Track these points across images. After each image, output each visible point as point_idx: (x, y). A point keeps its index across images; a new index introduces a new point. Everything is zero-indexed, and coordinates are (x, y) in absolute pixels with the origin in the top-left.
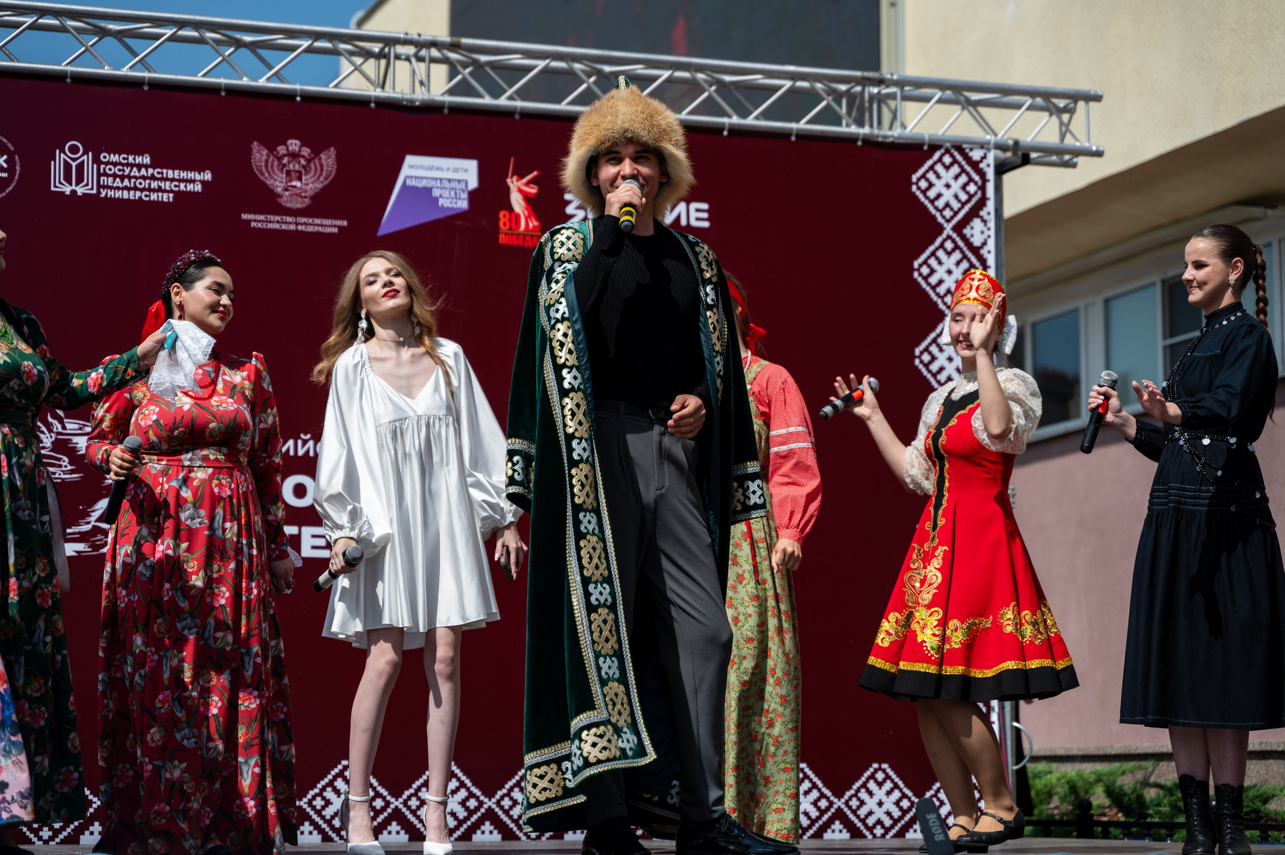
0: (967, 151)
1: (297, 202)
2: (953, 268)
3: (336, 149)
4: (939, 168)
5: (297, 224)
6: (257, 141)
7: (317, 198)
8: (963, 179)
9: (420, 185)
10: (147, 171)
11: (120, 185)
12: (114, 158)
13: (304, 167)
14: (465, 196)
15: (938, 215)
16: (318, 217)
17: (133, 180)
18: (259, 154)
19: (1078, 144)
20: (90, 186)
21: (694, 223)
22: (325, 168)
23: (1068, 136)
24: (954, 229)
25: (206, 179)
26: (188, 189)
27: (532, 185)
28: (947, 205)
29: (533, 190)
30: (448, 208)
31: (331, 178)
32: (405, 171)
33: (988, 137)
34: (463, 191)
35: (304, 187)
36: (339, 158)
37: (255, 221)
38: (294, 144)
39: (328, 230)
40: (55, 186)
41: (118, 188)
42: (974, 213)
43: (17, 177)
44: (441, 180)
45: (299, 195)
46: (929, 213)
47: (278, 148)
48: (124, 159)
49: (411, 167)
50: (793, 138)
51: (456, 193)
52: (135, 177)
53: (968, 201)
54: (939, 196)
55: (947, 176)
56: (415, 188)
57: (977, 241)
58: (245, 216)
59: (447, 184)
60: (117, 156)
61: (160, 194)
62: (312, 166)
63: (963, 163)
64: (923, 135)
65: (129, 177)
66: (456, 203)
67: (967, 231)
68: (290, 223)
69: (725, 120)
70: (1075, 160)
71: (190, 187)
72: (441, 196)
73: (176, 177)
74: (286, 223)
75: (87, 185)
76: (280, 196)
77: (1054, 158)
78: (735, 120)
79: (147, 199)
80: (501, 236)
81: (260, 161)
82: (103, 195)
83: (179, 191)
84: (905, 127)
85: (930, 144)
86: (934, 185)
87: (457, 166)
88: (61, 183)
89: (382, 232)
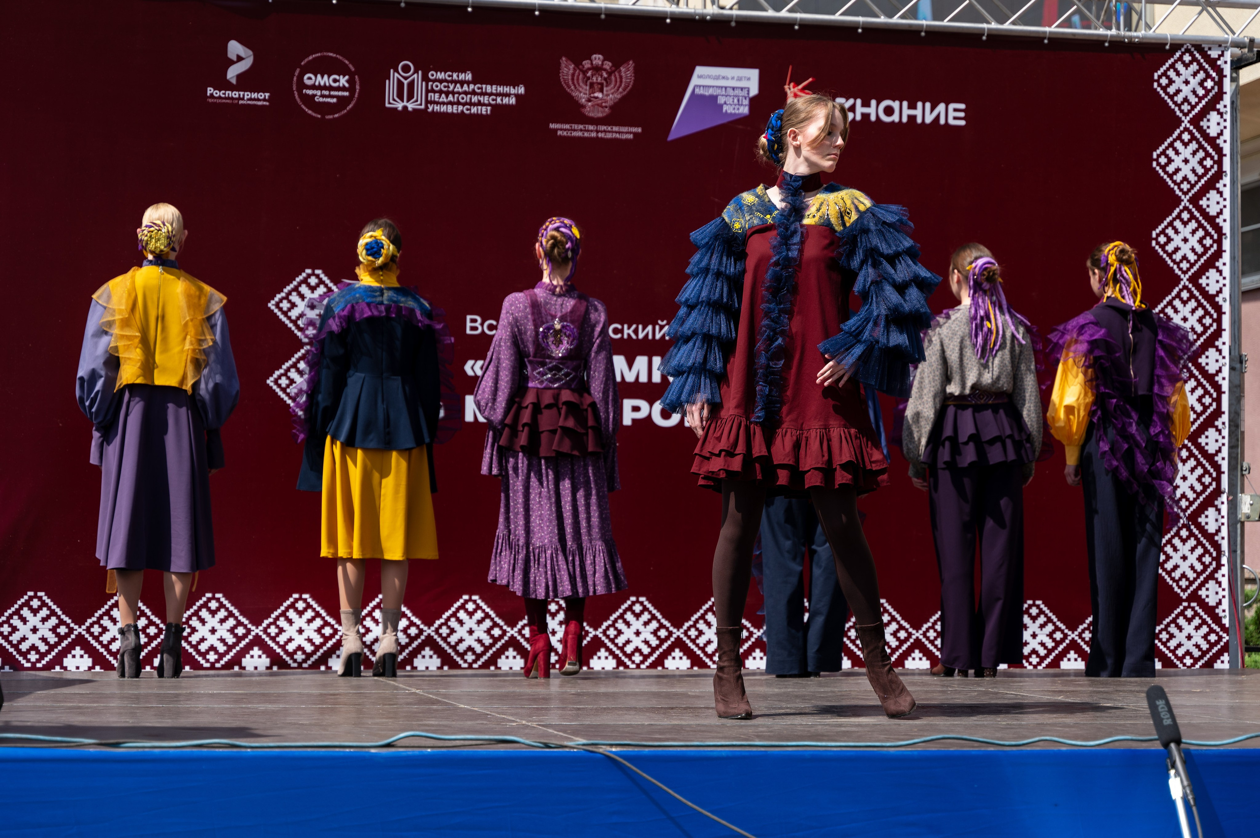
0: (1206, 49)
1: (598, 112)
2: (1190, 157)
3: (634, 62)
4: (1179, 66)
5: (597, 132)
6: (565, 56)
7: (616, 107)
8: (1202, 75)
9: (707, 94)
11: (445, 100)
12: (441, 76)
13: (605, 79)
14: (746, 102)
15: (1177, 109)
16: (616, 125)
17: (456, 96)
20: (419, 102)
21: (951, 122)
22: (624, 80)
24: (1192, 122)
27: (807, 91)
28: (1186, 100)
30: (731, 114)
31: (629, 89)
32: (695, 81)
33: (1226, 36)
34: (745, 98)
35: (605, 98)
36: (636, 71)
37: (561, 130)
38: (597, 59)
39: (625, 137)
40: (390, 103)
41: (444, 103)
42: (1211, 106)
43: (356, 96)
44: (726, 88)
45: (600, 105)
46: (1169, 108)
47: (583, 63)
48: (449, 76)
49: (700, 77)
50: (1046, 41)
51: (738, 100)
52: (459, 93)
53: (1205, 96)
54: (1178, 91)
55: (1186, 73)
56: (702, 97)
57: (1213, 132)
58: (552, 126)
59: (731, 92)
61: (479, 108)
62: (613, 78)
63: (1202, 60)
64: (1166, 35)
65: (453, 93)
66: (738, 109)
67: (1203, 124)
68: (591, 131)
69: (985, 26)
71: (506, 100)
72: (725, 103)
73: (494, 91)
74: (588, 131)
75: (417, 101)
76: (584, 106)
78: (994, 25)
81: (567, 75)
82: (430, 109)
84: (1150, 28)
85: (1171, 45)
86: (1174, 82)
87: (740, 75)
88: (394, 100)
89: (672, 137)
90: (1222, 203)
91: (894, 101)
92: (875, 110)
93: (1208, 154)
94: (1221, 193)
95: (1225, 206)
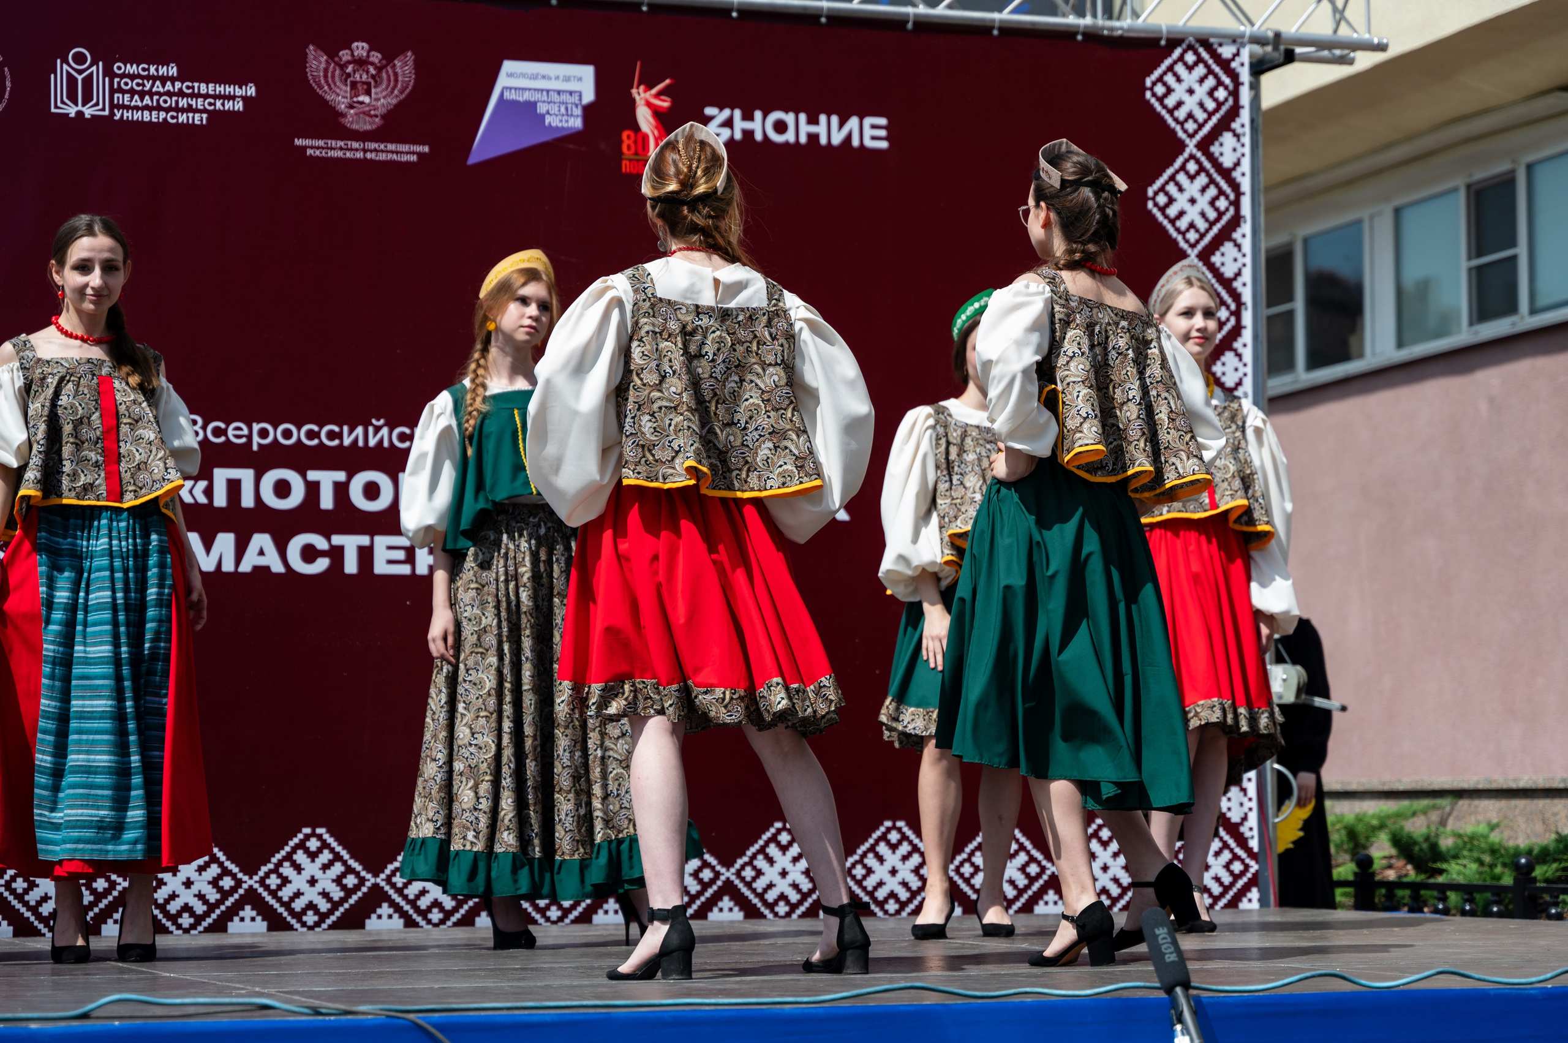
0: (1215, 46)
1: (365, 123)
2: (1197, 195)
3: (414, 53)
4: (1180, 69)
5: (365, 151)
6: (313, 44)
7: (390, 116)
8: (1211, 82)
9: (521, 99)
10: (174, 87)
11: (139, 104)
12: (132, 69)
13: (373, 77)
14: (578, 111)
15: (1178, 128)
16: (392, 142)
17: (155, 98)
18: (316, 62)
19: (1355, 35)
20: (101, 106)
21: (869, 143)
22: (400, 79)
23: (1343, 24)
24: (1199, 146)
25: (249, 94)
26: (227, 108)
27: (663, 97)
28: (1190, 116)
29: (665, 104)
30: (557, 128)
31: (408, 91)
32: (503, 81)
33: (1242, 28)
34: (577, 106)
35: (374, 103)
36: (419, 66)
37: (312, 147)
38: (360, 48)
39: (405, 158)
40: (56, 107)
41: (137, 108)
42: (1224, 125)
43: (7, 96)
44: (548, 91)
45: (367, 114)
46: (1168, 126)
47: (341, 53)
48: (144, 70)
49: (510, 75)
50: (995, 32)
51: (567, 109)
52: (159, 93)
53: (1216, 110)
54: (1180, 104)
55: (1190, 78)
56: (515, 103)
57: (1227, 162)
58: (298, 142)
59: (555, 97)
60: (135, 66)
61: (191, 115)
62: (384, 75)
63: (1210, 62)
64: (1160, 26)
65: (151, 94)
66: (567, 121)
67: (1215, 149)
68: (357, 150)
69: (909, 10)
70: (1352, 55)
71: (229, 105)
72: (548, 113)
73: (211, 92)
74: (351, 149)
75: (97, 104)
76: (343, 115)
77: (1326, 53)
78: (922, 9)
79: (175, 121)
80: (624, 162)
81: (317, 70)
82: (117, 117)
83: (215, 110)
84: (1138, 16)
85: (1168, 40)
86: (1173, 90)
87: (568, 74)
88: (63, 102)
89: (473, 159)
90: (1241, 260)
91: (787, 112)
92: (761, 126)
93: (1221, 192)
94: (1238, 246)
95: (1244, 265)
